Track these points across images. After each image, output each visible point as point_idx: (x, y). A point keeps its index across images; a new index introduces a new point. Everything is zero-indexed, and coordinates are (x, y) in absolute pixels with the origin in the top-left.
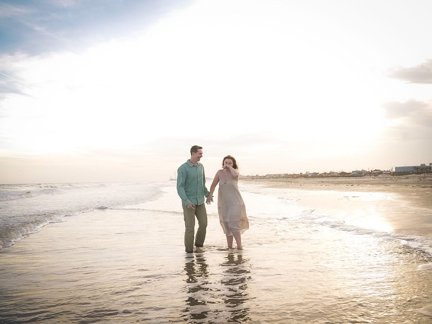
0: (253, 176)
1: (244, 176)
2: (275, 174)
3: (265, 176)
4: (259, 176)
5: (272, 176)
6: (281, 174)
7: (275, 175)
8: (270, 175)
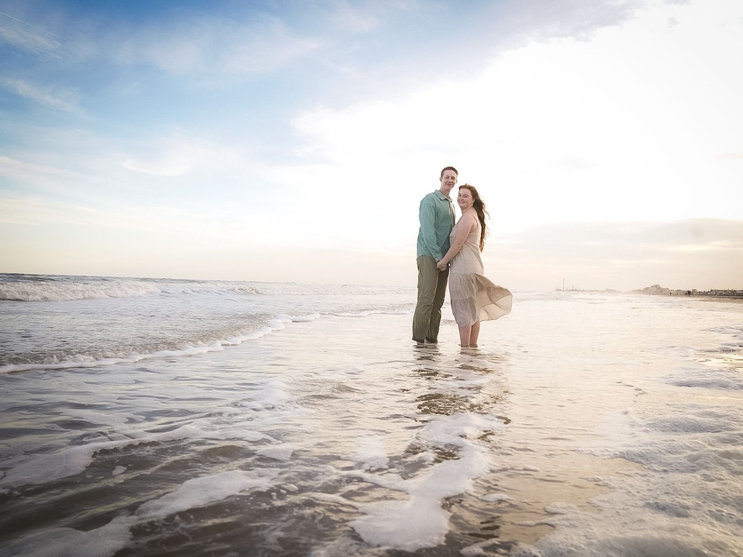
3: (709, 292)
8: (717, 291)
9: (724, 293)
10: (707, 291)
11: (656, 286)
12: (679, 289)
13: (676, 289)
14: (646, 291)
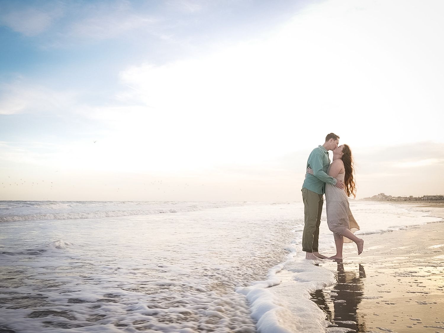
0: (406, 197)
1: (394, 197)
2: (435, 195)
3: (422, 197)
4: (414, 197)
5: (431, 197)
6: (442, 196)
7: (434, 197)
8: (428, 197)
9: (434, 198)
10: (421, 197)
11: (382, 194)
12: (399, 196)
13: (397, 196)
14: (375, 198)
